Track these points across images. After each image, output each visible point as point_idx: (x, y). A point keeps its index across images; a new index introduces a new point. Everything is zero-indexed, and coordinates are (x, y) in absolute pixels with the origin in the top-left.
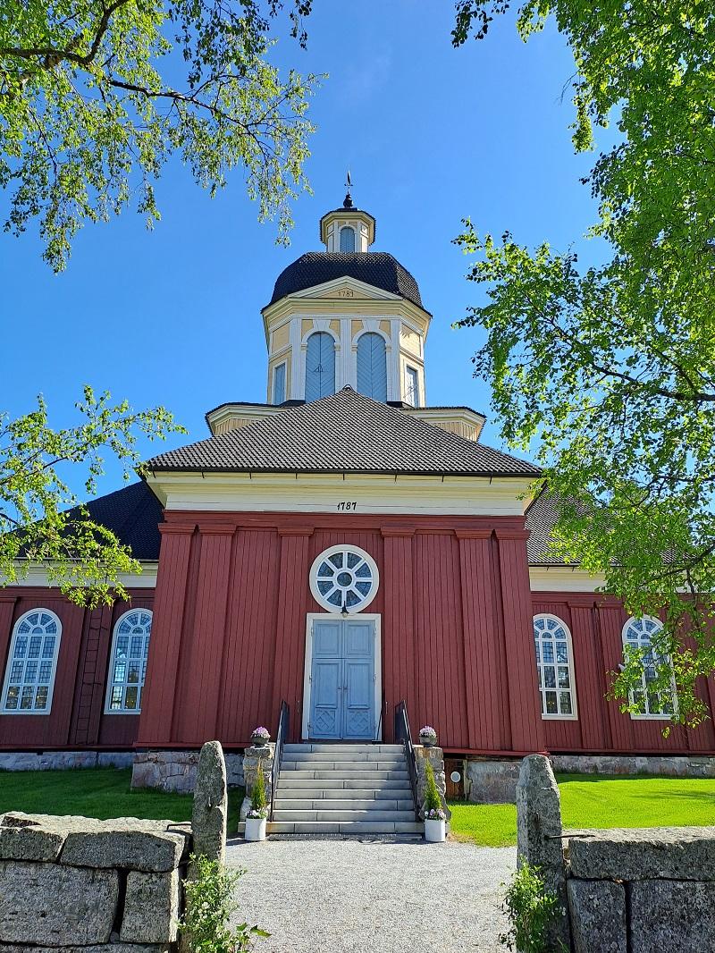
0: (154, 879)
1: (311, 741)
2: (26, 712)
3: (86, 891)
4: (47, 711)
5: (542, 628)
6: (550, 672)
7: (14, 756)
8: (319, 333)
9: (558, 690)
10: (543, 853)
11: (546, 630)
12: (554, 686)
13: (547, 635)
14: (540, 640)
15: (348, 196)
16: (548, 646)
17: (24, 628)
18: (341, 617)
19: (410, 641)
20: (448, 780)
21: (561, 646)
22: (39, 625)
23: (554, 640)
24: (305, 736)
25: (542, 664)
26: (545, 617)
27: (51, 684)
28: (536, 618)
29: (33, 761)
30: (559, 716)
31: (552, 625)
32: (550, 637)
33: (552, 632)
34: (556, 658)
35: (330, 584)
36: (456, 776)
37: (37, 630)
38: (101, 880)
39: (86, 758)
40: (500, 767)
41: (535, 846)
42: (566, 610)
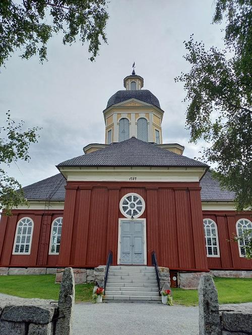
0: (40, 327)
1: (121, 265)
2: (21, 253)
3: (11, 332)
4: (29, 253)
5: (206, 224)
6: (209, 240)
7: (17, 269)
8: (123, 118)
9: (212, 246)
10: (210, 318)
11: (208, 224)
12: (211, 245)
13: (208, 226)
14: (205, 228)
15: (134, 71)
16: (209, 231)
17: (21, 224)
18: (131, 220)
19: (157, 228)
20: (172, 280)
21: (213, 230)
22: (26, 223)
23: (211, 228)
24: (118, 263)
25: (206, 237)
26: (207, 220)
27: (30, 244)
28: (204, 220)
29: (24, 271)
30: (213, 256)
31: (210, 222)
32: (209, 227)
33: (210, 225)
34: (212, 235)
35: (127, 208)
36: (174, 278)
37: (26, 225)
38: (18, 327)
39: (43, 270)
40: (191, 275)
41: (207, 315)
42: (215, 217)
